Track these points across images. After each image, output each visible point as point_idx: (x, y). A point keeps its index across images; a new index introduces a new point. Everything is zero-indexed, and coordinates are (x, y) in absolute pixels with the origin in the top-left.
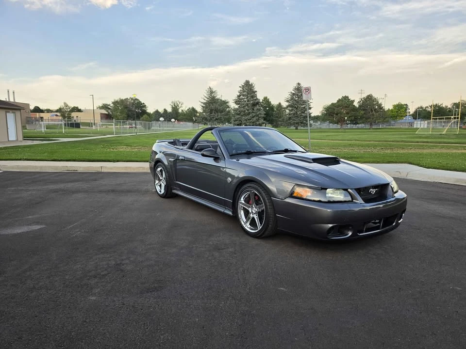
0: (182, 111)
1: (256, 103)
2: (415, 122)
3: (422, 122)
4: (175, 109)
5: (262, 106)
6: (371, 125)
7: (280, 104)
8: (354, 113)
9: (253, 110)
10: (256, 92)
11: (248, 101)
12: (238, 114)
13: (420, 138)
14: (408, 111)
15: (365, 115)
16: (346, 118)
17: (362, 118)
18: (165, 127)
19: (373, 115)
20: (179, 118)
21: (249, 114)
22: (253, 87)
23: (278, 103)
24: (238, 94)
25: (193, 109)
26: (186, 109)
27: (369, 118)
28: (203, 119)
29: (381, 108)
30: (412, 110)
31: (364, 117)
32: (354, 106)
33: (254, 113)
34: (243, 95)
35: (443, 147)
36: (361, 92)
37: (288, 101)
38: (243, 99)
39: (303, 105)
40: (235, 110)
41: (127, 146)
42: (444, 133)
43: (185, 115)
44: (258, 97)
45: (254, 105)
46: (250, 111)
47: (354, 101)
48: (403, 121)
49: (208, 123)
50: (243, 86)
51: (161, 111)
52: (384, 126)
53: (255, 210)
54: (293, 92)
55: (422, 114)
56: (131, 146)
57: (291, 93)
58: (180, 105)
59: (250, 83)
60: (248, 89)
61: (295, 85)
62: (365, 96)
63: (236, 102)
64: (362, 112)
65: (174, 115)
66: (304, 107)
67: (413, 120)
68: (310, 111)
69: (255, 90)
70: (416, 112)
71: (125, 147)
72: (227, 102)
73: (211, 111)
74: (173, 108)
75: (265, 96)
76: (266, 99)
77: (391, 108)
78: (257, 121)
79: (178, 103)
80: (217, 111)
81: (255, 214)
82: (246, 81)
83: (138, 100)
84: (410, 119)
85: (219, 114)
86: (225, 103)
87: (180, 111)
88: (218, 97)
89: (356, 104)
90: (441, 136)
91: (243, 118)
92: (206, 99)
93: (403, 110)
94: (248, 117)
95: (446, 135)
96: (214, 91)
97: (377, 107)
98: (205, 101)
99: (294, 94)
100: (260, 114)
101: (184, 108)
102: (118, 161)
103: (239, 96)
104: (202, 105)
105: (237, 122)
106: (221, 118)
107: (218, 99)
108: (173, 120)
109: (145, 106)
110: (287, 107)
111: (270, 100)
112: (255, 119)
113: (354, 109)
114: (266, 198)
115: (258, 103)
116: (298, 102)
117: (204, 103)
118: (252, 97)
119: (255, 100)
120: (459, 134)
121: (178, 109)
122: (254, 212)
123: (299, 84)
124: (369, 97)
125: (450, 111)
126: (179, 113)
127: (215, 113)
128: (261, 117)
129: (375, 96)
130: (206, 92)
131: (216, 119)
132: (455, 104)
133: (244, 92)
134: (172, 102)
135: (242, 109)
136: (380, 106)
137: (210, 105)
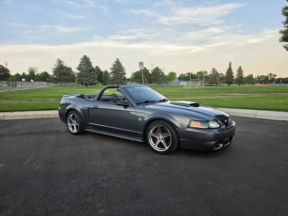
0: (37, 74)
1: (92, 70)
2: (181, 82)
3: (184, 82)
4: (32, 72)
5: (96, 72)
6: (159, 84)
7: (106, 71)
8: (150, 77)
9: (90, 74)
10: (91, 63)
11: (87, 68)
12: (80, 77)
13: (187, 90)
14: (176, 76)
15: (155, 78)
16: (146, 80)
17: (154, 80)
18: (28, 85)
19: (159, 78)
20: (35, 79)
21: (88, 77)
22: (89, 60)
23: (105, 70)
24: (80, 64)
25: (46, 73)
26: (40, 73)
27: (157, 80)
28: (54, 80)
29: (164, 75)
30: (178, 76)
31: (155, 79)
32: (149, 73)
33: (91, 76)
34: (83, 65)
35: (202, 95)
36: (152, 65)
37: (112, 69)
38: (83, 67)
39: (121, 72)
40: (77, 74)
41: (6, 100)
42: (197, 88)
43: (39, 77)
44: (93, 66)
45: (90, 71)
46: (88, 75)
47: (149, 70)
48: (174, 82)
49: (59, 82)
50: (83, 59)
51: (21, 74)
52: (165, 85)
53: (161, 137)
54: (115, 64)
55: (183, 78)
56: (11, 100)
57: (113, 64)
58: (35, 70)
59: (87, 57)
60: (86, 61)
61: (116, 60)
62: (155, 67)
63: (78, 69)
64: (154, 77)
65: (32, 77)
66: (122, 73)
67: (179, 81)
68: (125, 76)
69: (91, 61)
70: (180, 77)
71: (5, 100)
72: (71, 69)
73: (60, 74)
74: (30, 72)
75: (97, 66)
76: (97, 67)
77: (168, 74)
78: (94, 81)
79: (34, 69)
80: (64, 74)
81: (161, 139)
82: (84, 56)
83: (2, 66)
84: (178, 80)
85: (66, 76)
86: (69, 69)
87: (36, 74)
88: (65, 65)
89: (150, 72)
90: (196, 90)
91: (84, 79)
92: (56, 66)
93: (174, 75)
94: (88, 78)
95: (198, 89)
96: (61, 61)
97: (161, 74)
98: (55, 68)
99: (115, 65)
100: (95, 77)
101: (39, 72)
102: (14, 111)
103: (80, 65)
104: (54, 70)
105: (79, 82)
106: (67, 79)
107: (65, 67)
108: (32, 80)
109: (8, 70)
110: (112, 73)
111: (100, 68)
112: (92, 80)
113: (149, 75)
114: (172, 130)
115: (93, 70)
116: (118, 70)
117: (55, 69)
118: (89, 66)
119: (91, 68)
120: (204, 88)
121: (34, 73)
122: (161, 138)
123: (118, 59)
124: (157, 69)
125: (196, 76)
126: (35, 75)
127: (63, 75)
128: (95, 79)
129: (160, 68)
130: (56, 62)
131: (64, 80)
132: (198, 73)
133: (83, 63)
134: (29, 68)
135: (83, 73)
136: (163, 73)
137: (59, 71)
